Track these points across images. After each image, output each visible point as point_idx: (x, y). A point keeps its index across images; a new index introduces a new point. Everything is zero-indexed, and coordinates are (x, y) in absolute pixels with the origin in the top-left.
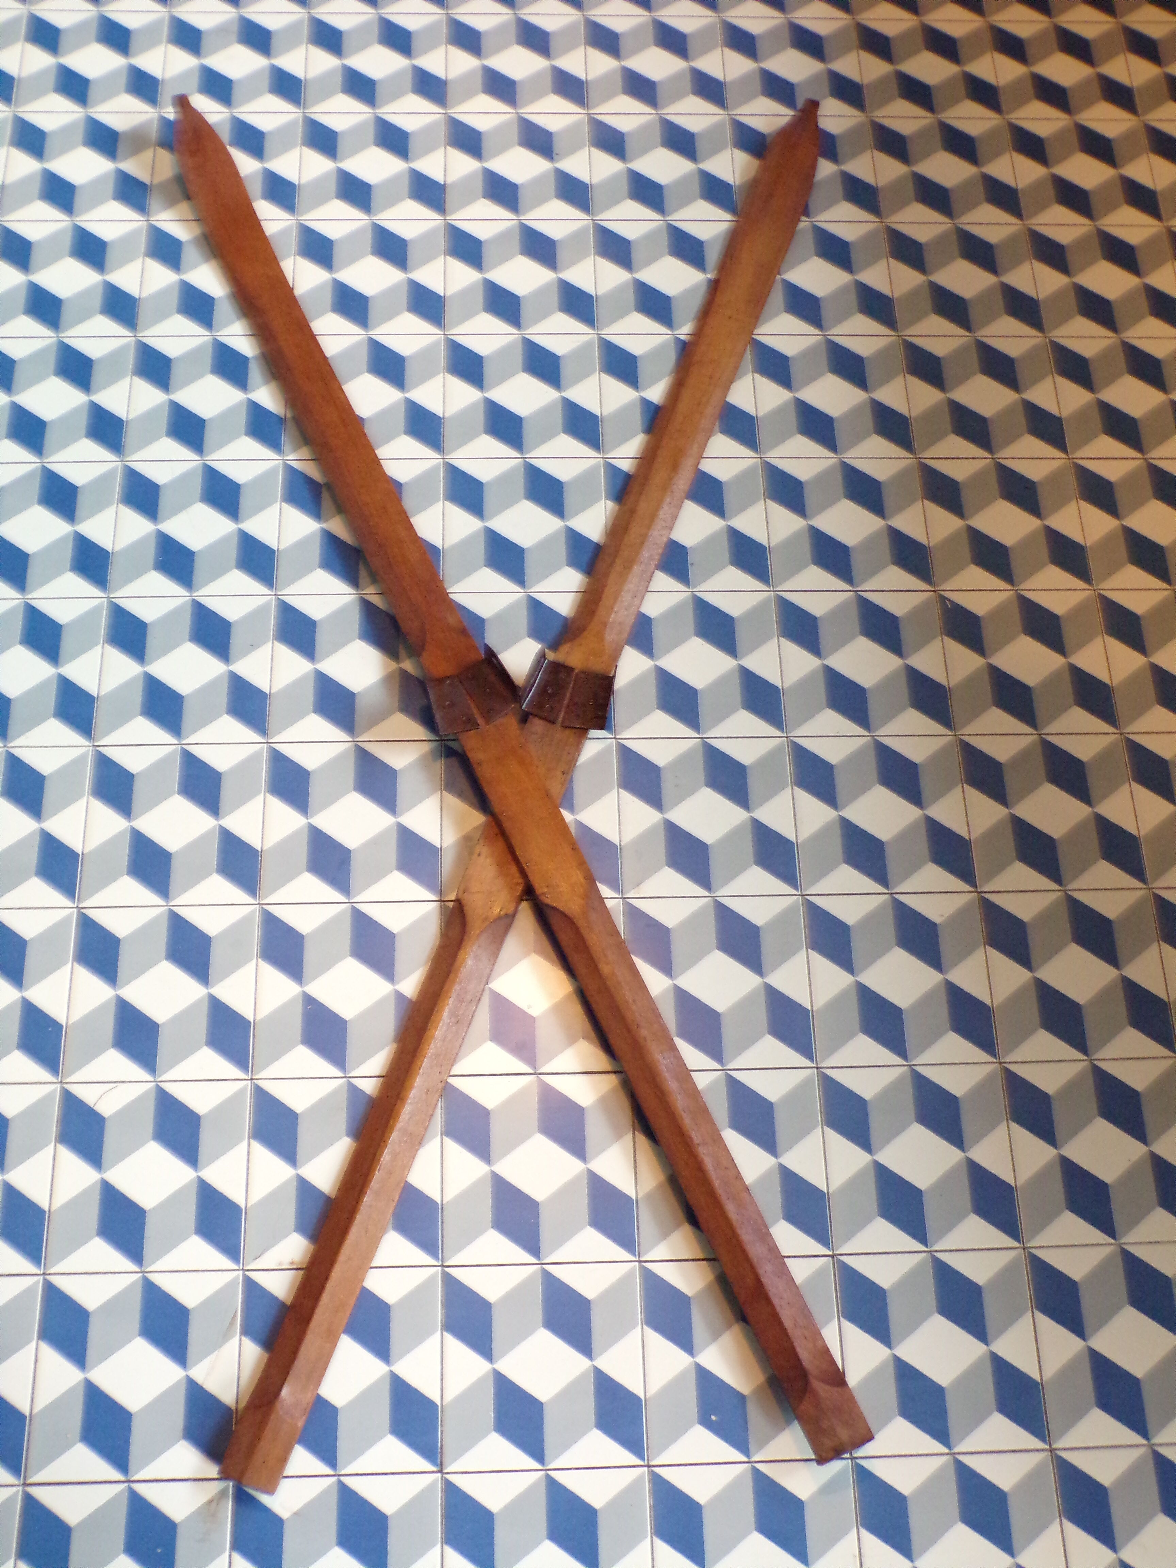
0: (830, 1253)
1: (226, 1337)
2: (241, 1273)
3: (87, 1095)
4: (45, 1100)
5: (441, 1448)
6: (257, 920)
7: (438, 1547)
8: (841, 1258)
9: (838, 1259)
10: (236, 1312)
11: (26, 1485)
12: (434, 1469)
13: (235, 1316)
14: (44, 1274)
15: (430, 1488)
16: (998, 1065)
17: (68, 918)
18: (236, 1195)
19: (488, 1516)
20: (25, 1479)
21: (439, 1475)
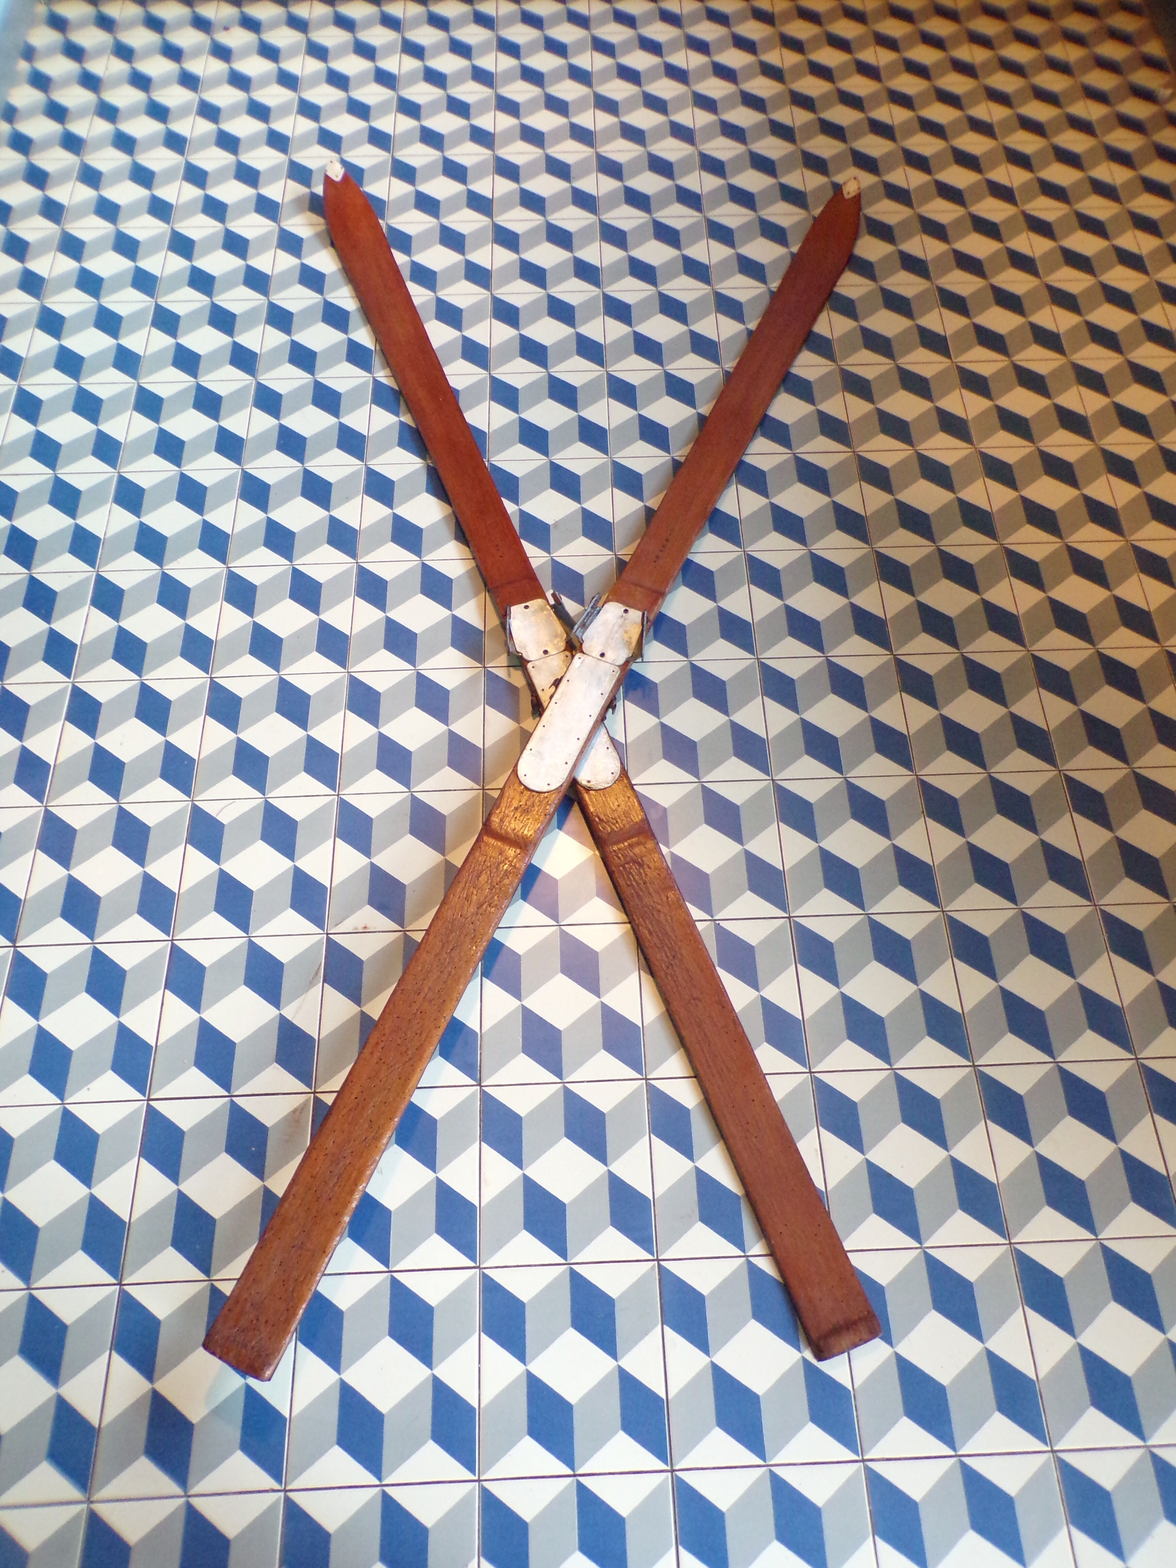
0: (787, 915)
1: (311, 984)
2: (325, 936)
3: (210, 808)
4: (179, 813)
5: (480, 1067)
6: (346, 682)
7: (477, 1145)
8: (796, 919)
9: (794, 920)
10: (321, 964)
11: (149, 1100)
12: (475, 1083)
13: (319, 968)
14: (173, 940)
15: (471, 1098)
16: (915, 777)
17: (204, 683)
18: (323, 879)
19: (517, 1118)
20: (149, 1096)
21: (478, 1087)
